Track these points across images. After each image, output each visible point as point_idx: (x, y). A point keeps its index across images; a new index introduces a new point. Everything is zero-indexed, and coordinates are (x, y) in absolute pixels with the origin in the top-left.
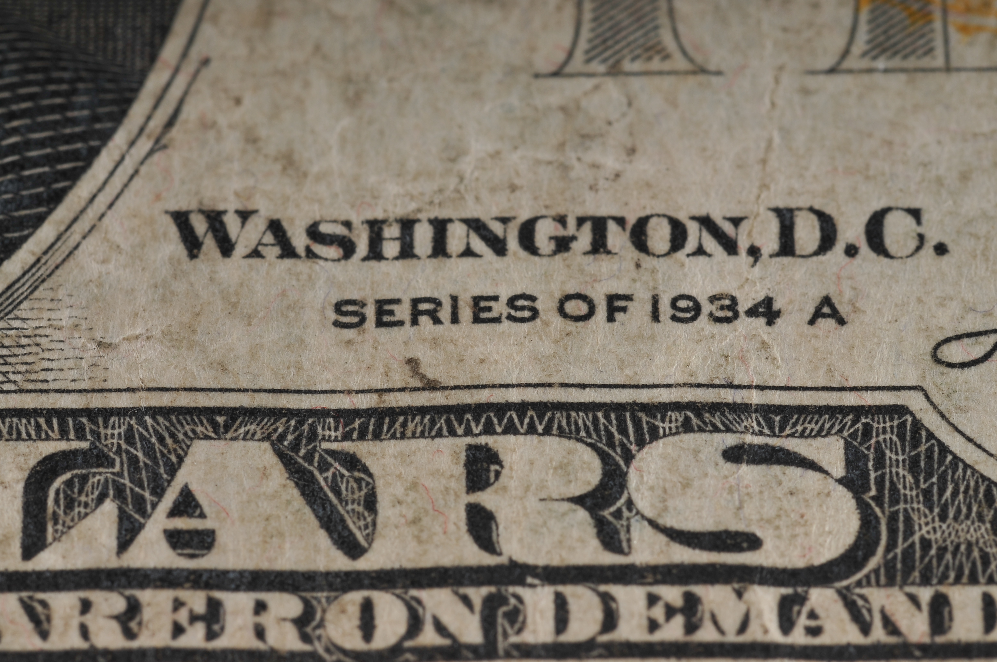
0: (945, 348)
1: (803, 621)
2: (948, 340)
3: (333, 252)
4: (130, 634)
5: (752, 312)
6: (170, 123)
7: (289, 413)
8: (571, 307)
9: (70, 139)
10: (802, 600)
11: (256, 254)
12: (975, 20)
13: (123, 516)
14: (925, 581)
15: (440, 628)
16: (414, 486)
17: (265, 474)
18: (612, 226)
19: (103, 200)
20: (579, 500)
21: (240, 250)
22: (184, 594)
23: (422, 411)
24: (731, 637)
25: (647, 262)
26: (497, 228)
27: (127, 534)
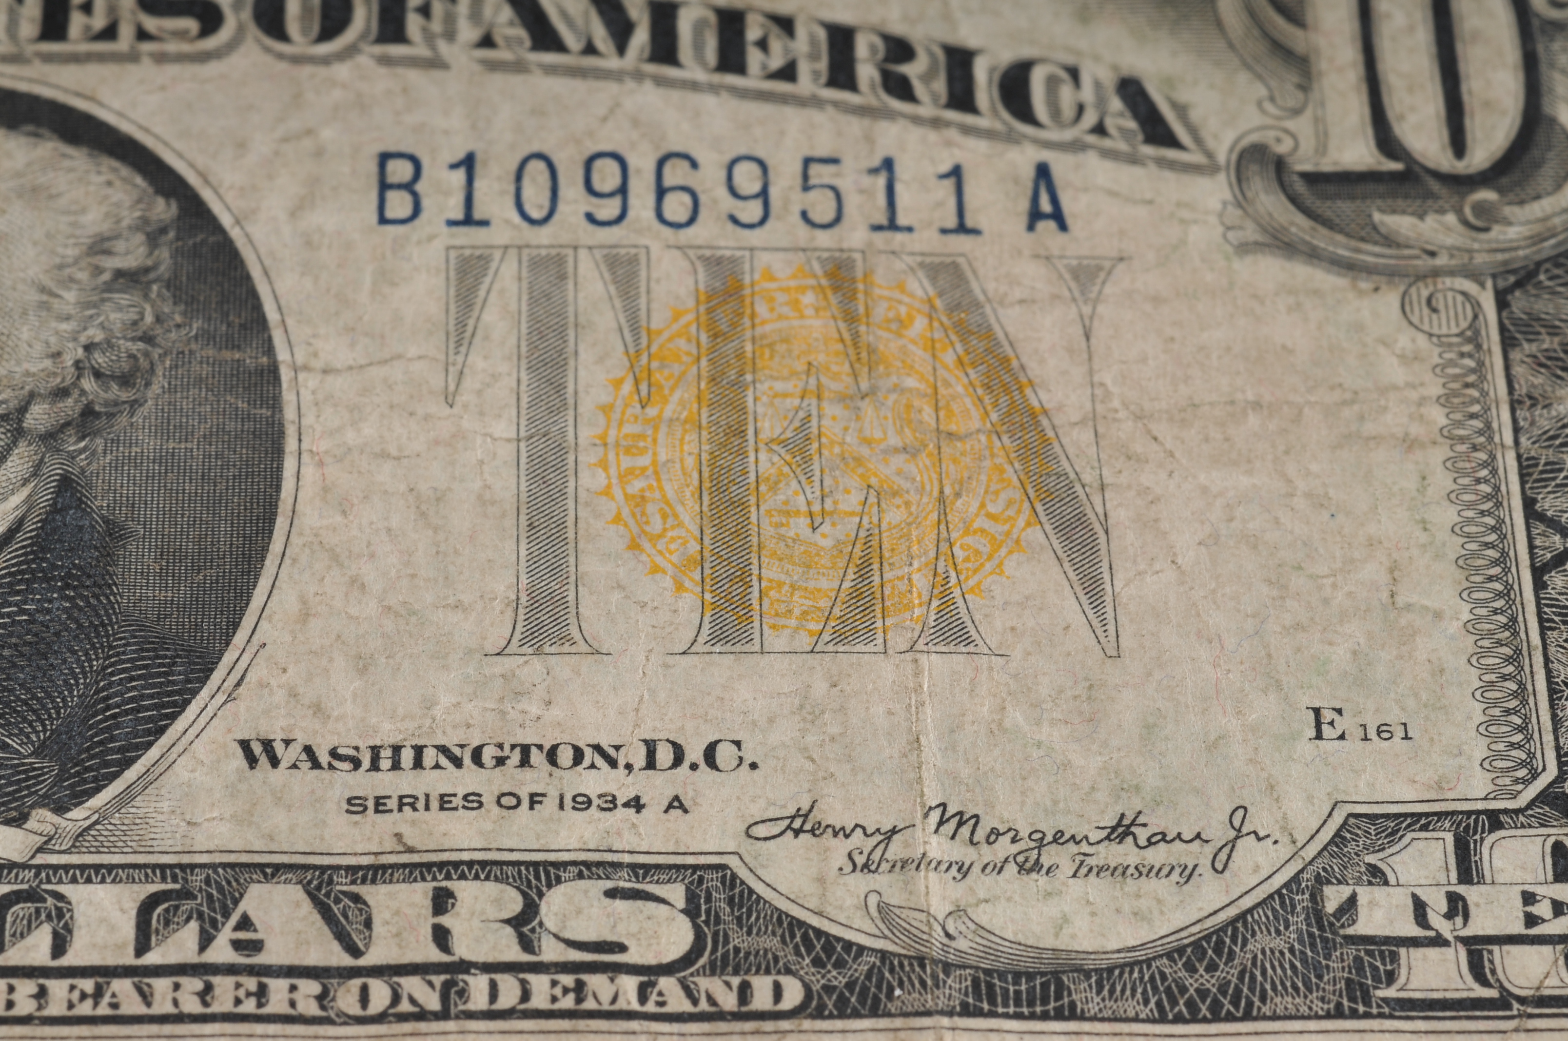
0: (754, 828)
1: (654, 997)
2: (756, 823)
3: (347, 766)
4: (206, 1004)
5: (626, 805)
6: (238, 684)
7: (315, 867)
8: (505, 801)
9: (170, 694)
10: (653, 984)
11: (294, 766)
12: (782, 621)
13: (202, 931)
14: (736, 972)
15: (413, 1001)
16: (397, 913)
17: (298, 905)
18: (534, 750)
19: (192, 732)
20: (508, 922)
21: (284, 764)
22: (242, 979)
23: (404, 866)
24: (606, 1007)
25: (557, 772)
26: (457, 751)
27: (205, 941)
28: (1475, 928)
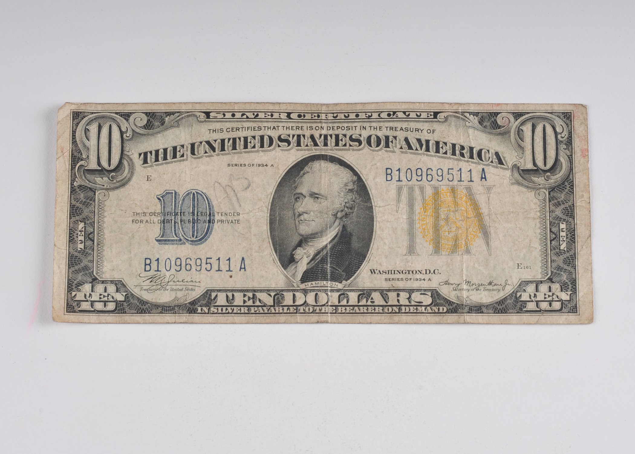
0: (440, 283)
1: (427, 310)
3: (385, 273)
4: (367, 311)
5: (423, 280)
6: (369, 260)
7: (381, 290)
8: (406, 279)
9: (360, 262)
10: (427, 308)
11: (378, 274)
13: (366, 300)
14: (438, 306)
15: (395, 310)
16: (392, 297)
17: (379, 296)
18: (410, 271)
19: (363, 268)
20: (407, 298)
21: (376, 273)
22: (372, 307)
23: (393, 289)
24: (420, 311)
25: (413, 275)
26: (400, 271)
27: (367, 301)
28: (537, 299)
